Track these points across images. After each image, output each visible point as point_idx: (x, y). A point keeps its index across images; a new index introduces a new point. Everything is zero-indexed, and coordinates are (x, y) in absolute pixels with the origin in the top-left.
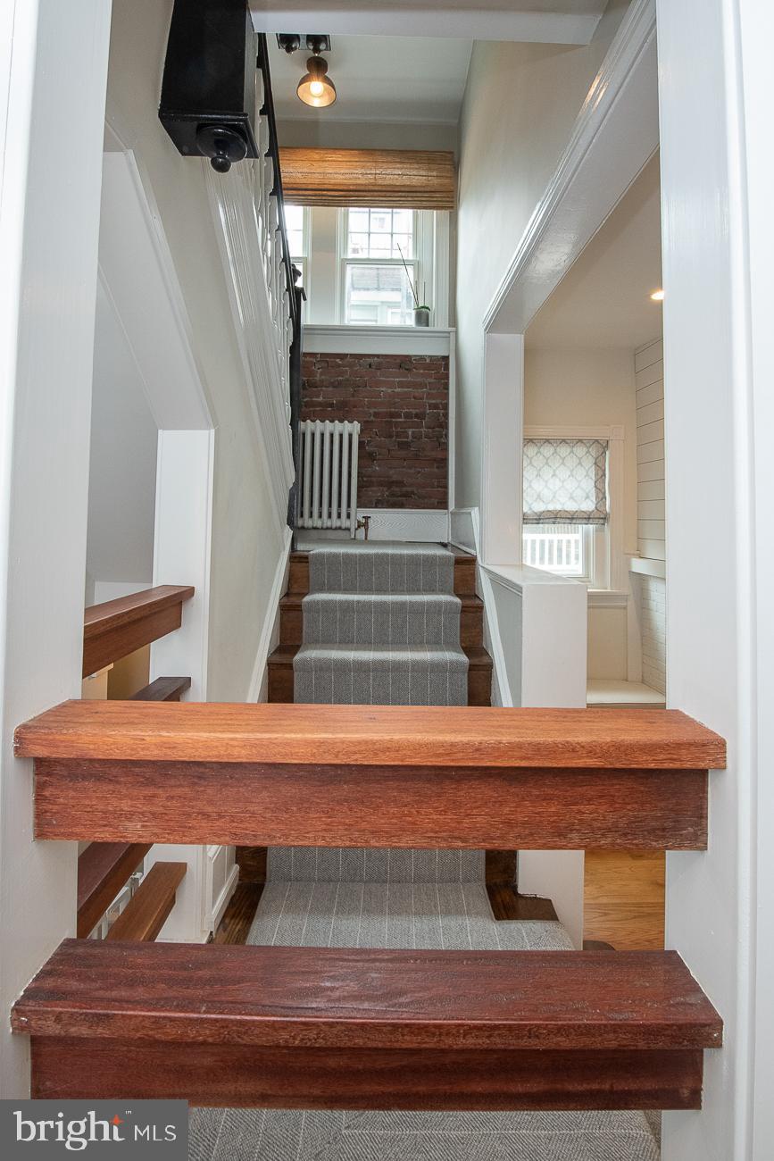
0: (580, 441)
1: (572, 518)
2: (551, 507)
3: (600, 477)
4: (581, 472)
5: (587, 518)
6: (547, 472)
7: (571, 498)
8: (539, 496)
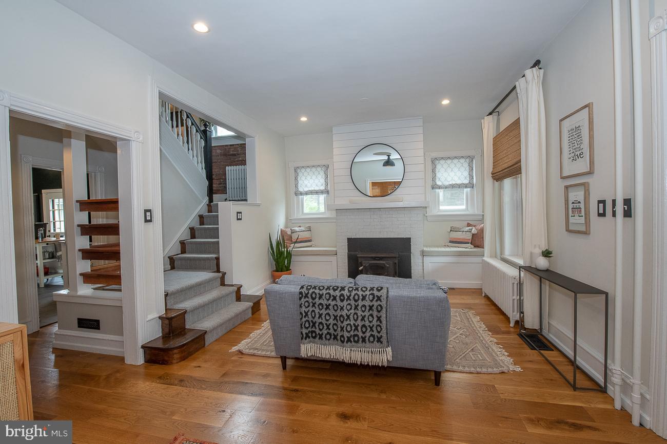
0: (319, 166)
1: (317, 192)
2: (310, 189)
3: (327, 177)
4: (320, 177)
5: (322, 192)
6: (309, 178)
7: (317, 185)
8: (306, 186)
